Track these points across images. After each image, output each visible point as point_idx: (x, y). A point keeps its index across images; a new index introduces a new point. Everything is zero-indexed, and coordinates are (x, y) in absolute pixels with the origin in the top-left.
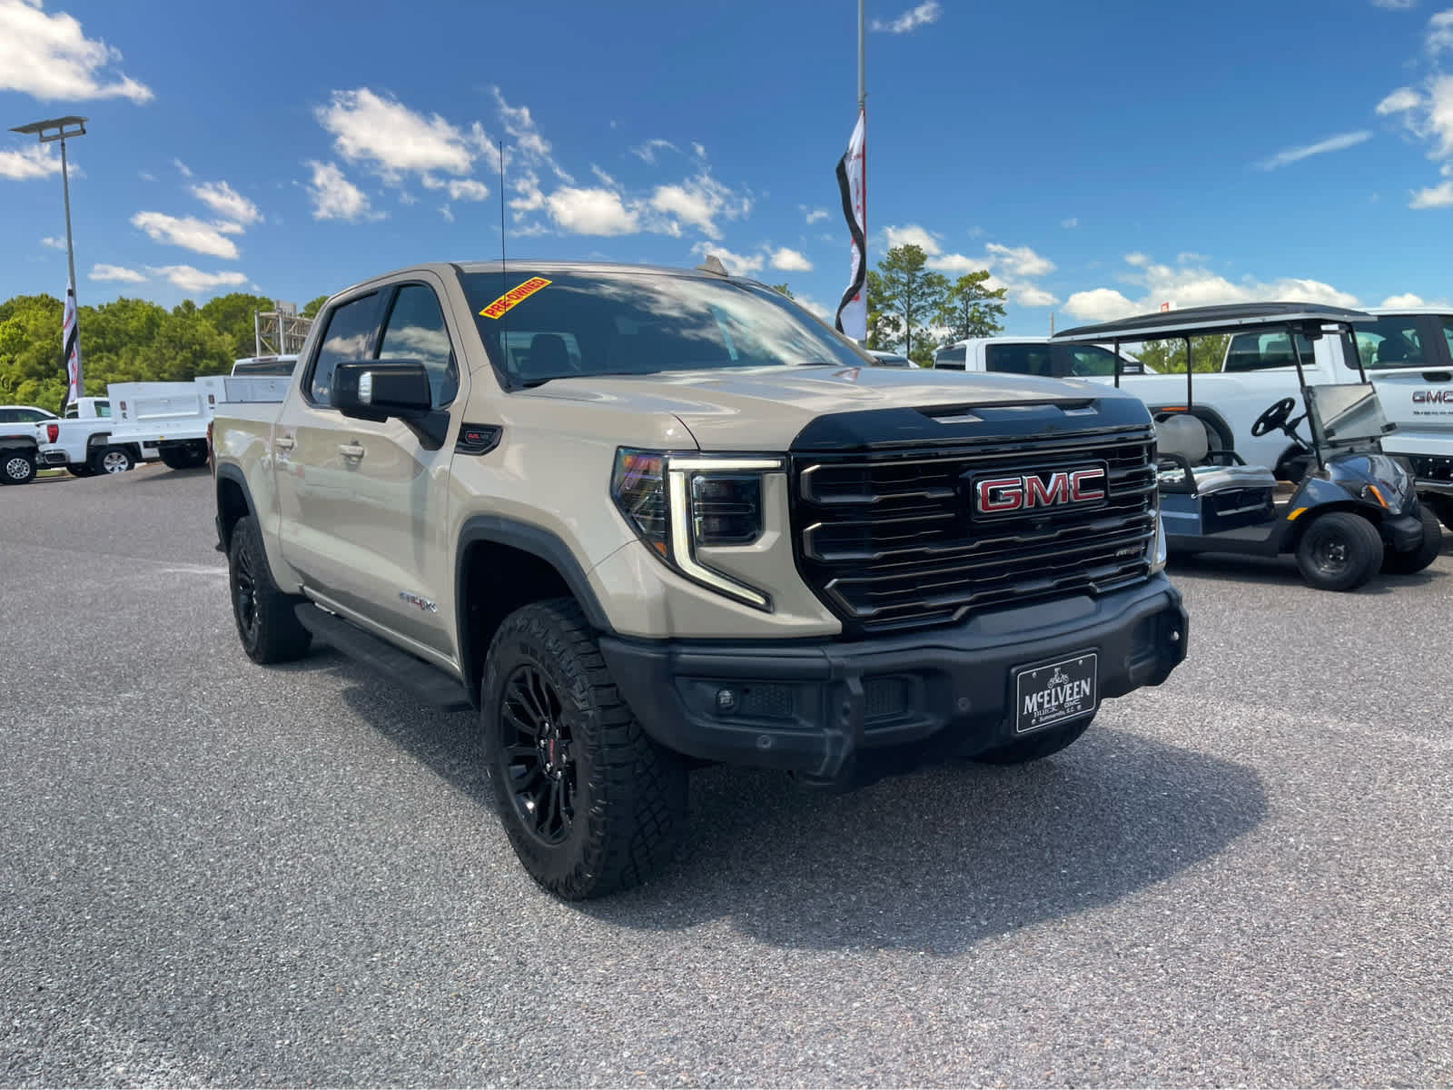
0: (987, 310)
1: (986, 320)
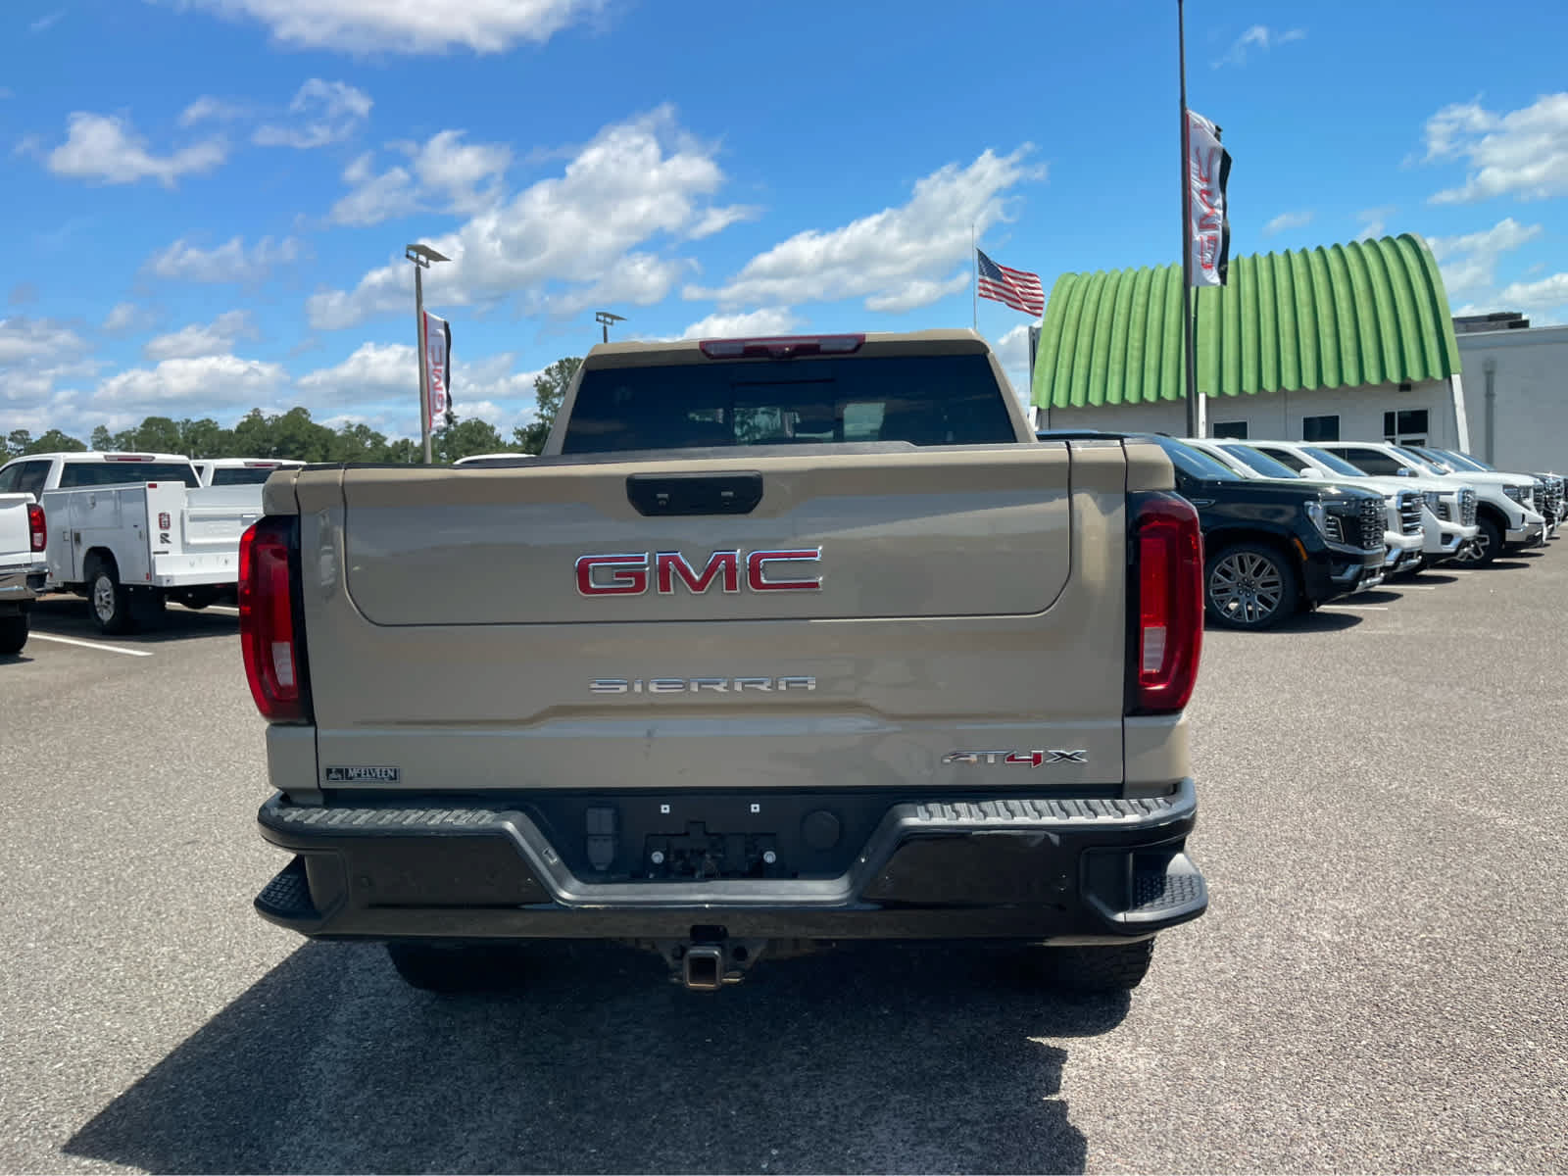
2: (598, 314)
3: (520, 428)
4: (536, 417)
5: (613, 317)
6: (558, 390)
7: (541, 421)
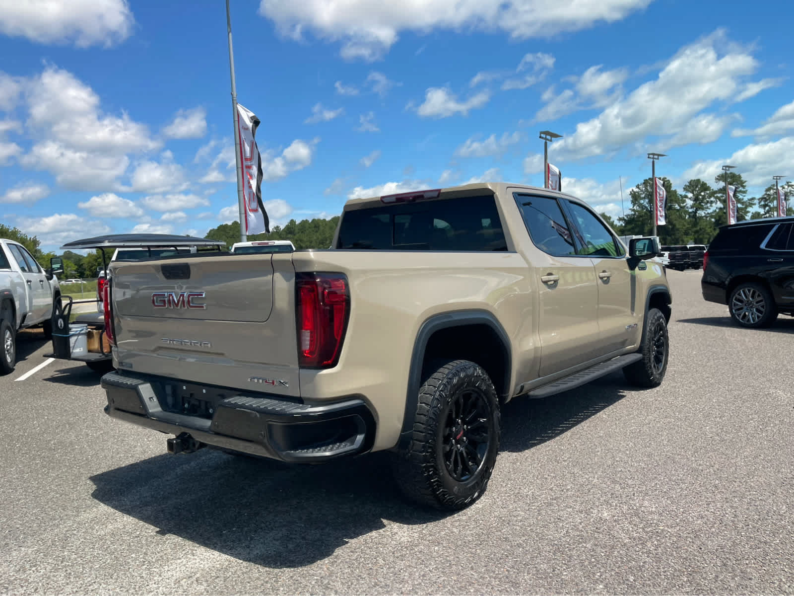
2: (649, 154)
3: (621, 217)
4: (630, 211)
5: (659, 155)
6: (643, 196)
7: (633, 213)
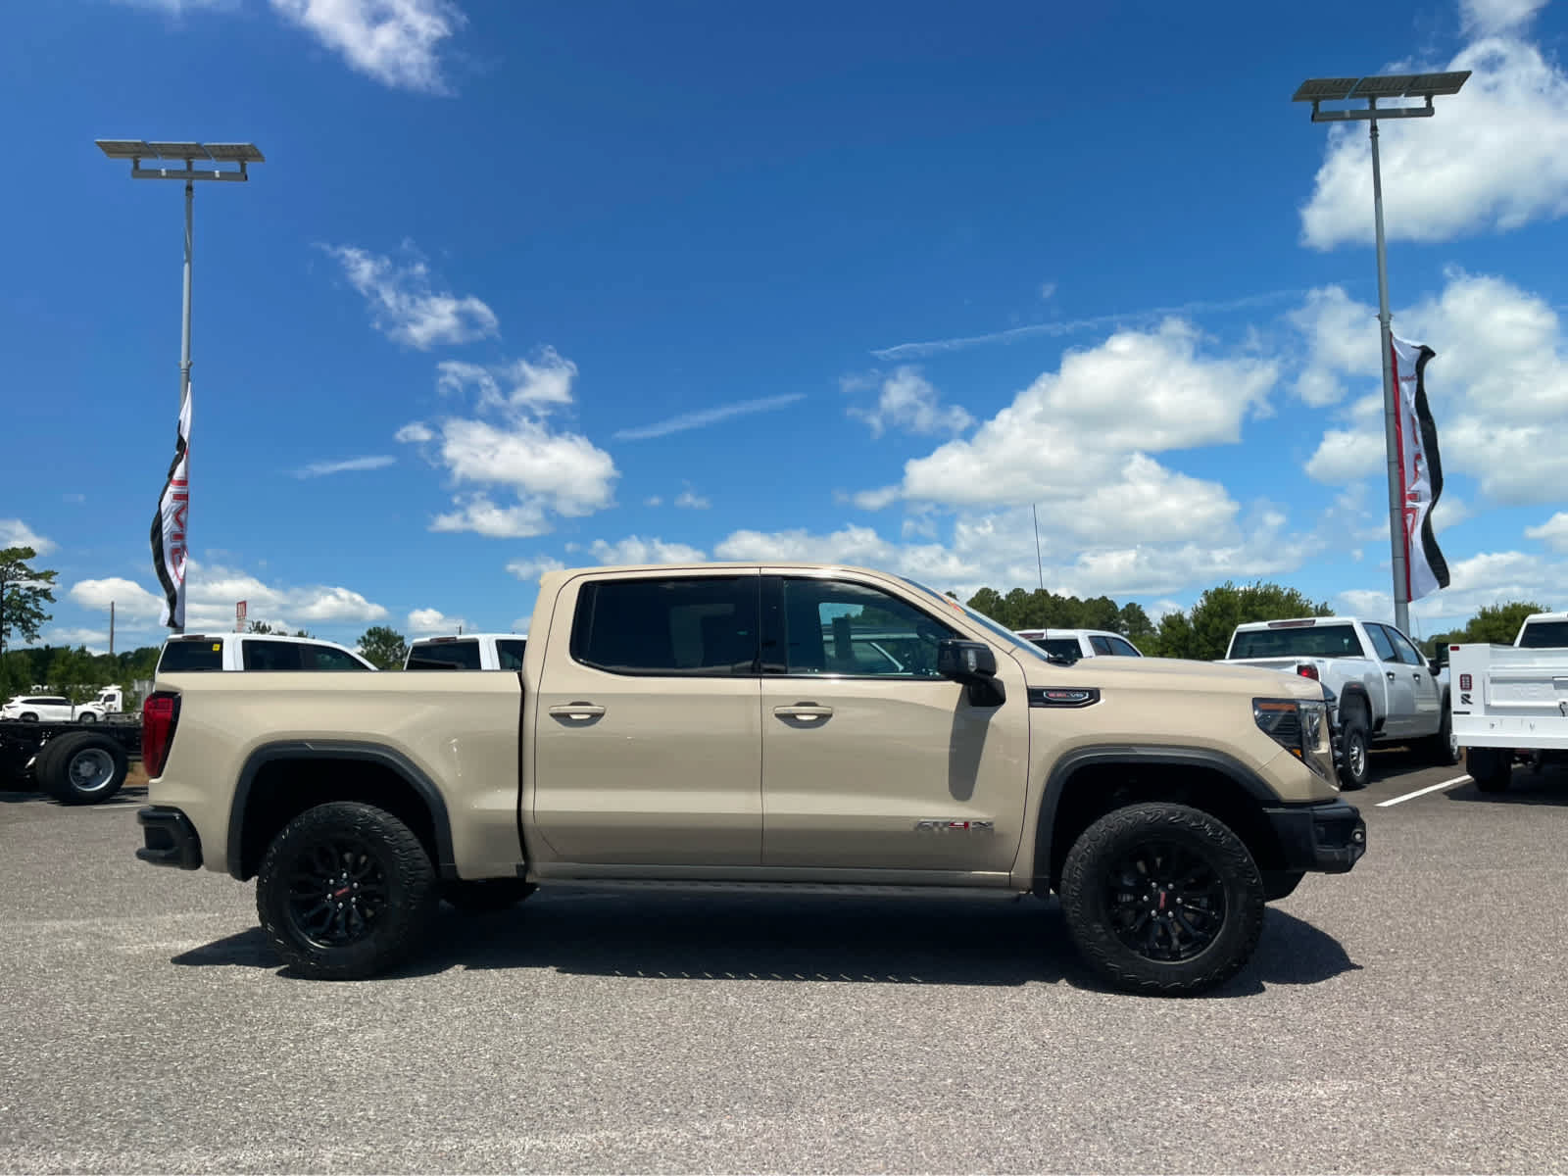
0: (30, 593)
1: (28, 605)
